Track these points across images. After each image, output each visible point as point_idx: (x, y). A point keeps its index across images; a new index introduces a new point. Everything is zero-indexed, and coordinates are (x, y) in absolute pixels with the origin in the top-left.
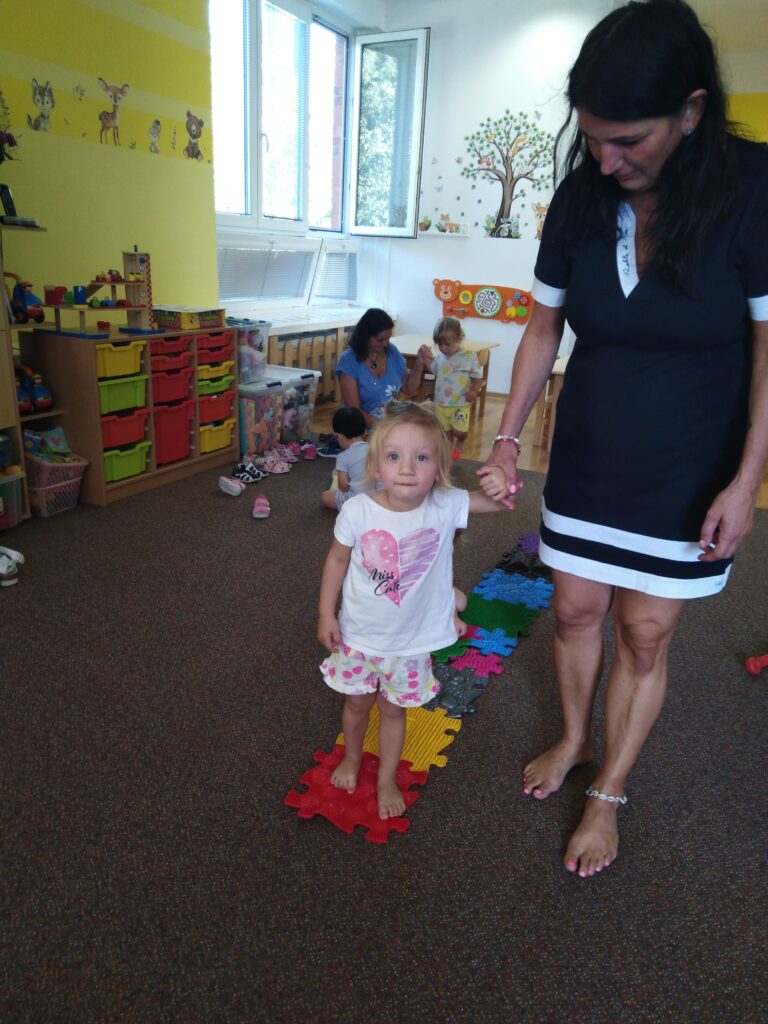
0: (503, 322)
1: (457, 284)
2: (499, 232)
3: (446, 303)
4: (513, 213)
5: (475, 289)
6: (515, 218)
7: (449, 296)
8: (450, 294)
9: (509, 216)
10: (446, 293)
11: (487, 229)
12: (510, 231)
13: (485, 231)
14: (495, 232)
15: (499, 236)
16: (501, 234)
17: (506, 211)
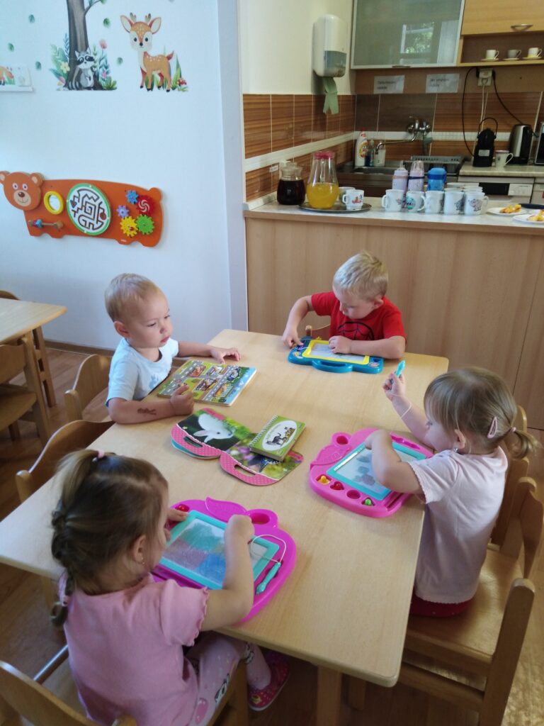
0: (121, 243)
1: (35, 180)
2: (78, 79)
3: (28, 212)
4: (93, 40)
5: (64, 187)
6: (99, 49)
7: (27, 201)
8: (27, 197)
9: (87, 46)
10: (22, 195)
11: (58, 75)
12: (96, 77)
13: (55, 80)
14: (72, 80)
15: (80, 88)
16: (83, 82)
17: (80, 35)
